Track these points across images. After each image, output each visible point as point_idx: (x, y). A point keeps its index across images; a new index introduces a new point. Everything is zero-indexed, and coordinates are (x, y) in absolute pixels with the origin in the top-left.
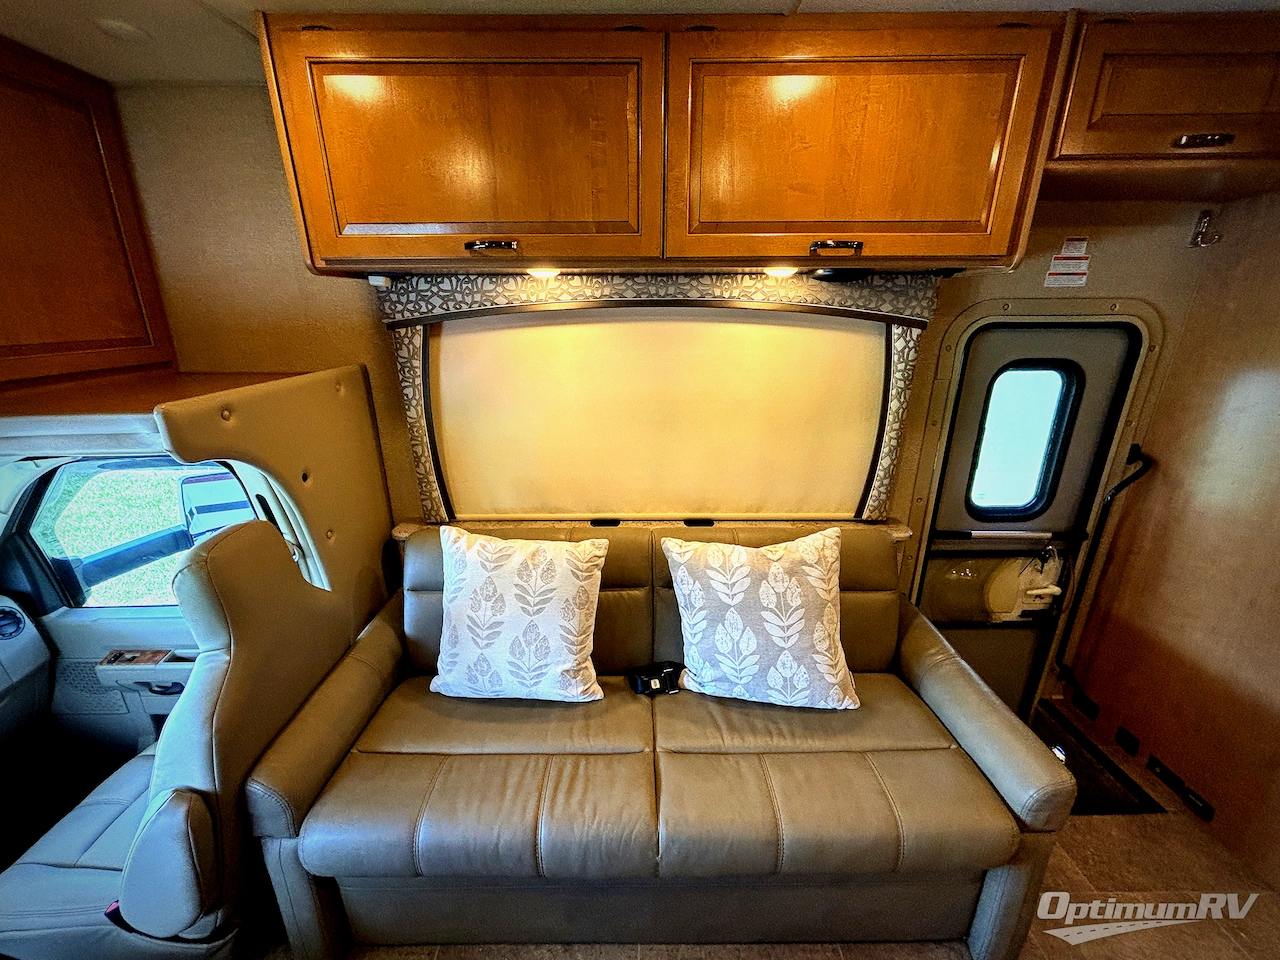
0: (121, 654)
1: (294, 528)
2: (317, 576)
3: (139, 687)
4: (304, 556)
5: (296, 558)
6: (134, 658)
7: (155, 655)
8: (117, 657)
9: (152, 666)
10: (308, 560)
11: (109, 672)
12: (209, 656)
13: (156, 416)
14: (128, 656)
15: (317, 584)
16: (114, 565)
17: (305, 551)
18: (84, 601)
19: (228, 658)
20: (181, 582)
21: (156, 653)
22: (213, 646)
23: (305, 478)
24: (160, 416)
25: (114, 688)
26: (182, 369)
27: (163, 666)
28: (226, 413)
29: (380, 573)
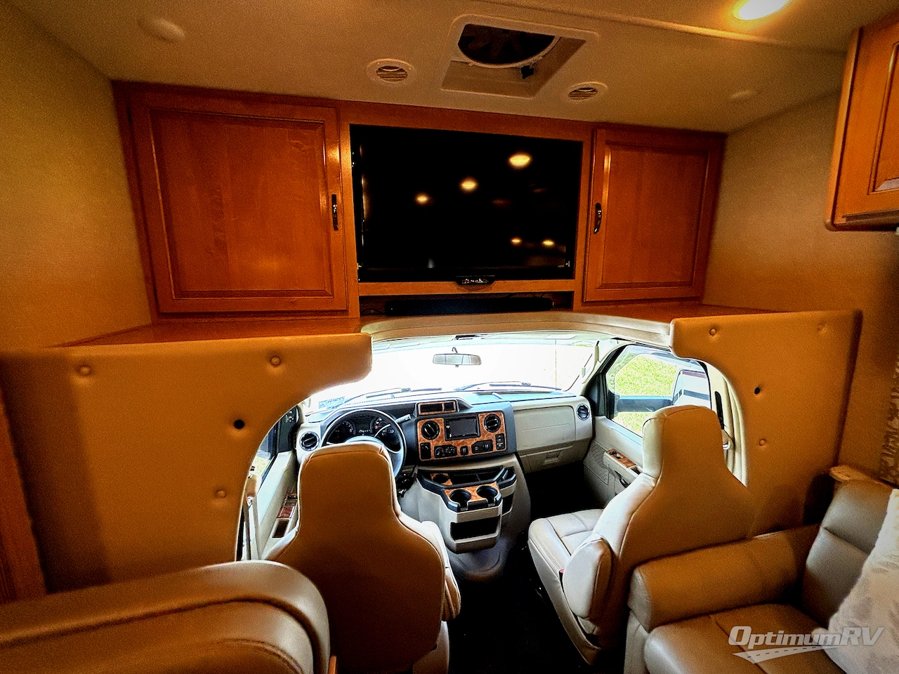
0: (616, 453)
1: (735, 424)
2: (740, 470)
3: (616, 474)
4: (734, 447)
5: (726, 447)
6: (619, 458)
7: (628, 462)
8: (614, 453)
9: (625, 468)
10: (737, 454)
11: (608, 458)
12: (646, 478)
13: (671, 326)
14: (618, 455)
15: (737, 474)
16: (632, 405)
17: (737, 445)
18: (613, 417)
19: (654, 485)
20: (648, 425)
21: (630, 462)
22: (650, 473)
23: (757, 391)
24: (673, 325)
25: (606, 468)
26: (704, 302)
27: (629, 470)
28: (713, 330)
29: (802, 498)
